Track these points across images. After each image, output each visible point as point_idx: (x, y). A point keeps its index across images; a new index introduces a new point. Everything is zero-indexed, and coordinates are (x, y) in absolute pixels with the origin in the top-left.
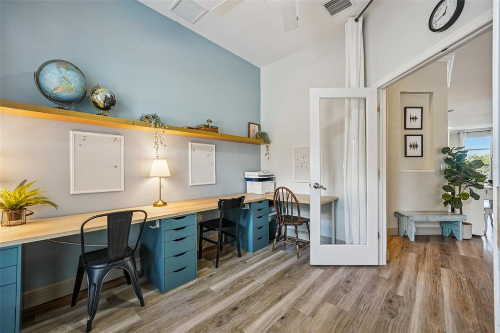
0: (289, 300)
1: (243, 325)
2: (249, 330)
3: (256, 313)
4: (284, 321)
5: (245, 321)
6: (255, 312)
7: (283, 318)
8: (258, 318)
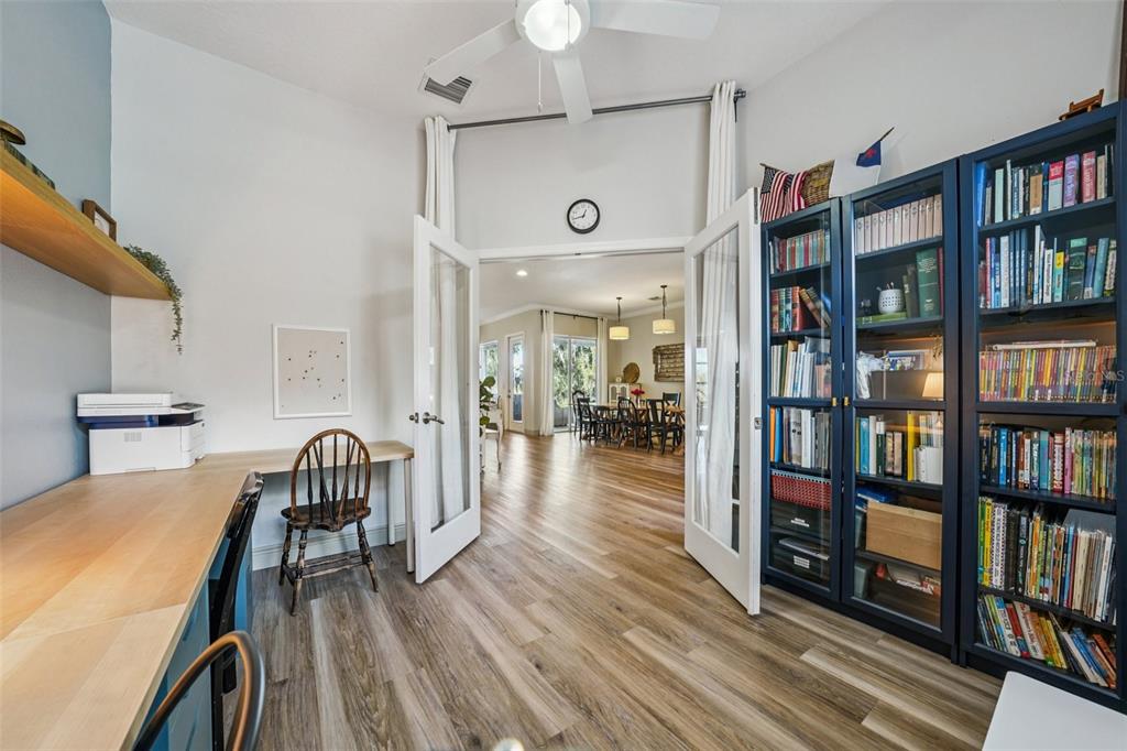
0: (497, 646)
1: (536, 734)
2: (552, 725)
3: (508, 703)
4: (545, 668)
5: (524, 726)
6: (504, 704)
7: (538, 666)
8: (525, 703)
